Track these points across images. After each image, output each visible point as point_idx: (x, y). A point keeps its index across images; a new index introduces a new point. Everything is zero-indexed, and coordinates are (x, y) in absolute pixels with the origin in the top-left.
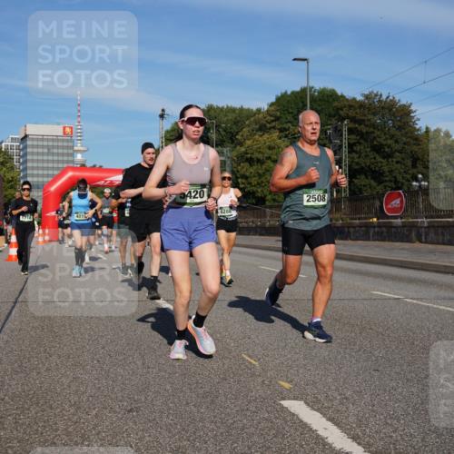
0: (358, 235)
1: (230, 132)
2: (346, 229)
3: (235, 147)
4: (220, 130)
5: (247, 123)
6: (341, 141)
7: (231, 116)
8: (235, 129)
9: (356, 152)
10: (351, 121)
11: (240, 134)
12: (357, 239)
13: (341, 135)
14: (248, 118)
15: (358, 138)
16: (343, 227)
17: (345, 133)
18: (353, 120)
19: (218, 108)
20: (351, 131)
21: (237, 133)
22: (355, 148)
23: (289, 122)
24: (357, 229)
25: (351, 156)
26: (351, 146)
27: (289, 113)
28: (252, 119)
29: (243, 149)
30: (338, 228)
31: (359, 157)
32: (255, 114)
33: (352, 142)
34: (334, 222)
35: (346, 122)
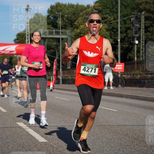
0: (150, 84)
1: (71, 20)
2: (143, 81)
3: (74, 29)
4: (64, 18)
5: (81, 14)
6: (140, 25)
7: (71, 10)
8: (73, 18)
9: (150, 32)
10: (147, 12)
11: (77, 21)
12: (149, 87)
13: (140, 21)
14: (82, 11)
15: (151, 22)
16: (140, 79)
17: (143, 20)
18: (148, 11)
19: (63, 4)
20: (146, 19)
21: (75, 21)
22: (149, 29)
23: (107, 14)
24: (150, 80)
25: (147, 34)
26: (146, 28)
27: (107, 8)
28: (84, 12)
29: (78, 31)
30: (137, 80)
31: (152, 35)
32: (86, 8)
33: (147, 25)
34: (135, 76)
35: (143, 13)
